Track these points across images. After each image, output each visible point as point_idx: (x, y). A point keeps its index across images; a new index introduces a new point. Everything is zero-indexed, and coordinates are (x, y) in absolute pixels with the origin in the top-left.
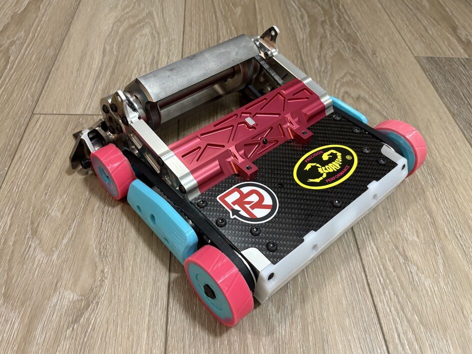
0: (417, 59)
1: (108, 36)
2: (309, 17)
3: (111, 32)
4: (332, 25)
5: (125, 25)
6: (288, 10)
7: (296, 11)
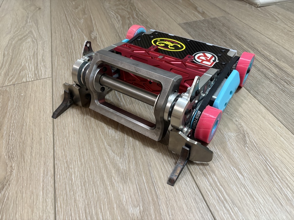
0: (179, 24)
1: (6, 47)
2: (121, 17)
3: (7, 45)
4: (133, 18)
5: (16, 39)
6: (109, 16)
7: (113, 15)
